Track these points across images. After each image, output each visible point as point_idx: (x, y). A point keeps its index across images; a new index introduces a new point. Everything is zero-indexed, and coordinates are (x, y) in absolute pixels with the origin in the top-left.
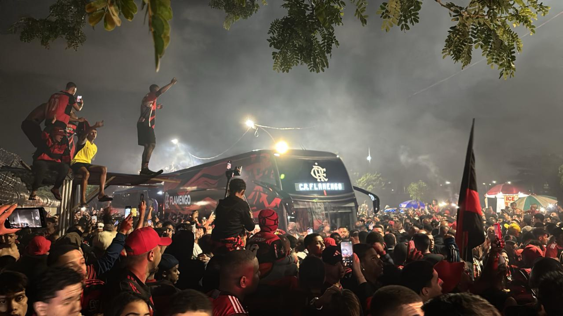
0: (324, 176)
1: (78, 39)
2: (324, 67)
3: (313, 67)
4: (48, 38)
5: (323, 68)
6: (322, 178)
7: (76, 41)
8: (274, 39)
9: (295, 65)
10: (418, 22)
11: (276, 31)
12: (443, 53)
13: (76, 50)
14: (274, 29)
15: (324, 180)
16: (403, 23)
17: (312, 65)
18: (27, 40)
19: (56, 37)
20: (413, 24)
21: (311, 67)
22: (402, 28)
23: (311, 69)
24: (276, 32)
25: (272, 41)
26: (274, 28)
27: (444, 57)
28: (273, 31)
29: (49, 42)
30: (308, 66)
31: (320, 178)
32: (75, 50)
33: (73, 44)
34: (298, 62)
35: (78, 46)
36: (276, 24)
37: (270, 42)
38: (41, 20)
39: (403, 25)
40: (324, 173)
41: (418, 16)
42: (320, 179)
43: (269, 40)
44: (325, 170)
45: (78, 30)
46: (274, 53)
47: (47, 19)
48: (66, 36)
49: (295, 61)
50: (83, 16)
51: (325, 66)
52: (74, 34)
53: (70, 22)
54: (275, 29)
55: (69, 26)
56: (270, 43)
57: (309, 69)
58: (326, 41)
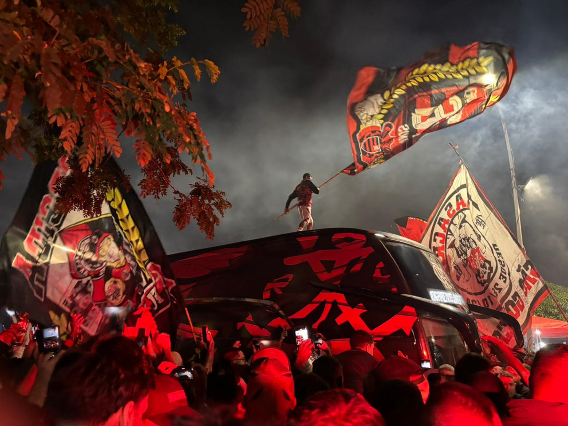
3: (87, 214)
9: (73, 210)
10: (166, 195)
16: (156, 194)
17: (86, 213)
20: (163, 196)
21: (85, 214)
22: (155, 197)
23: (85, 215)
30: (83, 212)
34: (76, 208)
36: (61, 179)
39: (156, 195)
41: (166, 191)
46: (58, 198)
49: (74, 208)
57: (84, 215)
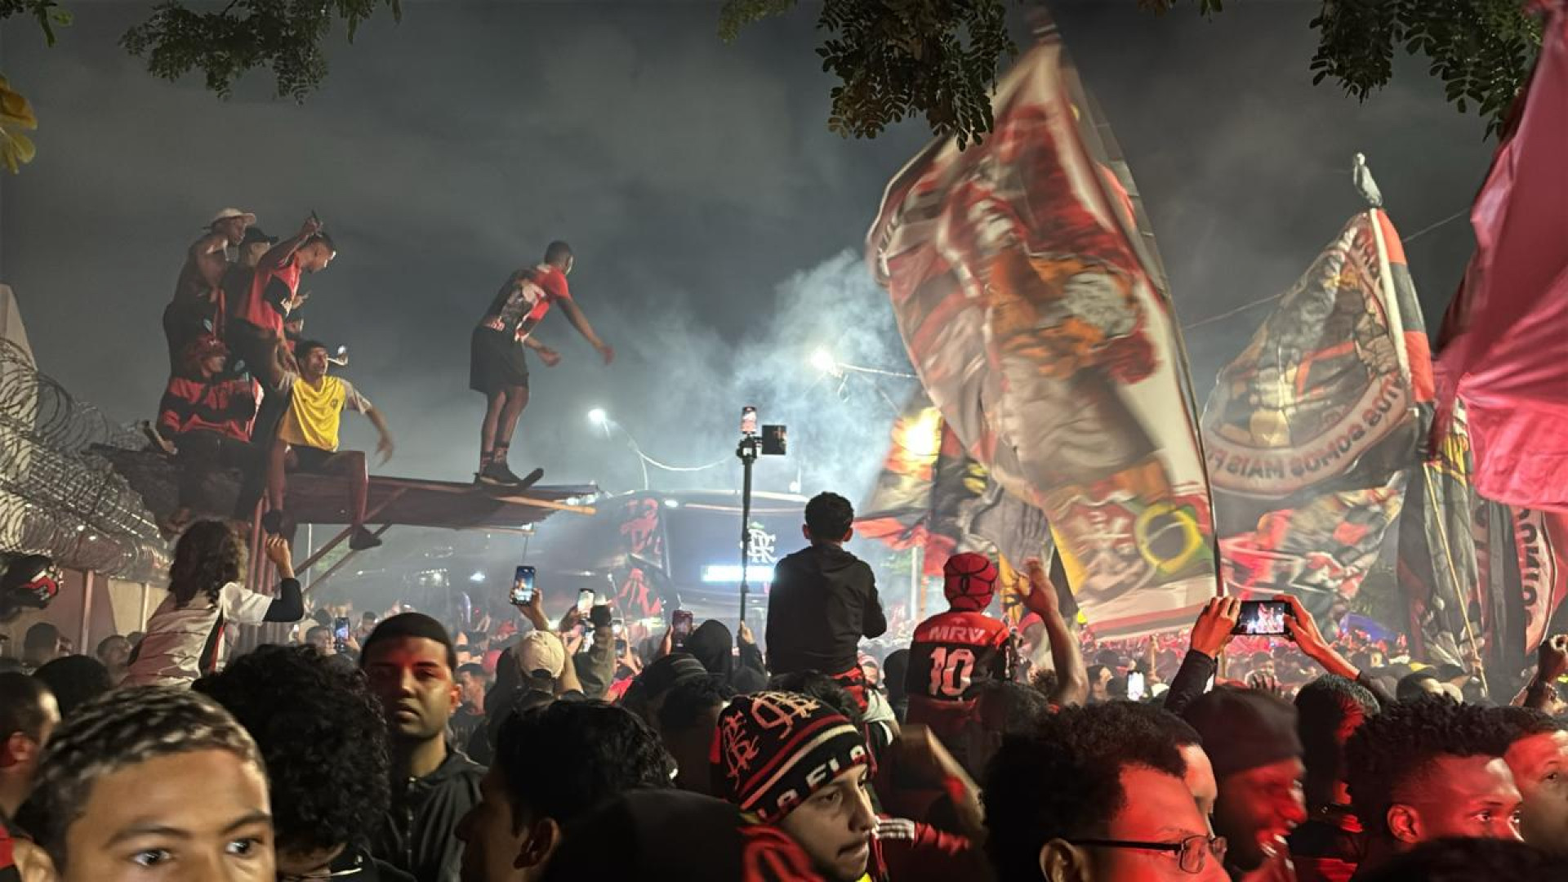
0: (768, 552)
1: (308, 71)
2: (981, 131)
3: (944, 123)
4: (227, 67)
5: (979, 134)
6: (764, 554)
7: (301, 75)
8: (835, 47)
9: (893, 119)
11: (838, 19)
12: (1313, 67)
13: (301, 103)
14: (834, 15)
15: (767, 559)
18: (168, 72)
19: (247, 64)
24: (841, 23)
25: (832, 55)
26: (834, 11)
27: (1316, 81)
28: (830, 20)
29: (229, 78)
30: (931, 120)
31: (759, 555)
32: (297, 103)
33: (294, 85)
34: (903, 111)
35: (306, 92)
36: (840, 1)
37: (824, 56)
38: (210, 17)
40: (771, 543)
42: (760, 558)
43: (822, 52)
44: (773, 538)
45: (308, 45)
46: (837, 91)
47: (228, 14)
48: (276, 63)
50: (325, 6)
51: (983, 129)
52: (295, 56)
53: (289, 22)
54: (838, 15)
55: (284, 34)
56: (824, 59)
58: (982, 45)
